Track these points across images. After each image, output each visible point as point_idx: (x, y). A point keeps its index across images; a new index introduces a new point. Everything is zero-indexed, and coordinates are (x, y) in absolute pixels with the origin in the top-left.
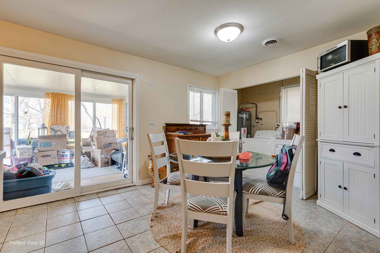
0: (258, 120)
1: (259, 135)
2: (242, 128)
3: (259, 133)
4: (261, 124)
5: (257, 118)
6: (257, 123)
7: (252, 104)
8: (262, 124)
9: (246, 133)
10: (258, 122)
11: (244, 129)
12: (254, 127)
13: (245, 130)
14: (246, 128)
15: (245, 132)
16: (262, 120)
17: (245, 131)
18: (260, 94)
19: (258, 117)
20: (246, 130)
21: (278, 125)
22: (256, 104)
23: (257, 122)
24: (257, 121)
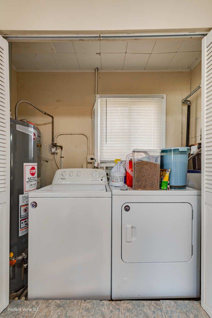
0: (56, 149)
1: (63, 178)
2: (25, 164)
3: (64, 175)
4: (61, 157)
5: (54, 145)
6: (52, 156)
7: (45, 114)
8: (63, 157)
9: (36, 175)
10: (56, 152)
11: (31, 167)
12: (47, 162)
13: (33, 168)
14: (36, 164)
15: (33, 174)
16: (63, 149)
17: (34, 171)
18: (58, 101)
19: (56, 144)
20: (36, 167)
21: (92, 159)
22: (52, 117)
23: (53, 153)
24: (53, 150)
